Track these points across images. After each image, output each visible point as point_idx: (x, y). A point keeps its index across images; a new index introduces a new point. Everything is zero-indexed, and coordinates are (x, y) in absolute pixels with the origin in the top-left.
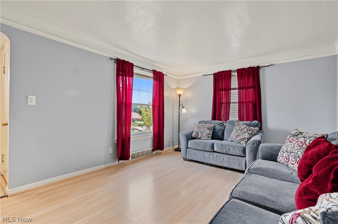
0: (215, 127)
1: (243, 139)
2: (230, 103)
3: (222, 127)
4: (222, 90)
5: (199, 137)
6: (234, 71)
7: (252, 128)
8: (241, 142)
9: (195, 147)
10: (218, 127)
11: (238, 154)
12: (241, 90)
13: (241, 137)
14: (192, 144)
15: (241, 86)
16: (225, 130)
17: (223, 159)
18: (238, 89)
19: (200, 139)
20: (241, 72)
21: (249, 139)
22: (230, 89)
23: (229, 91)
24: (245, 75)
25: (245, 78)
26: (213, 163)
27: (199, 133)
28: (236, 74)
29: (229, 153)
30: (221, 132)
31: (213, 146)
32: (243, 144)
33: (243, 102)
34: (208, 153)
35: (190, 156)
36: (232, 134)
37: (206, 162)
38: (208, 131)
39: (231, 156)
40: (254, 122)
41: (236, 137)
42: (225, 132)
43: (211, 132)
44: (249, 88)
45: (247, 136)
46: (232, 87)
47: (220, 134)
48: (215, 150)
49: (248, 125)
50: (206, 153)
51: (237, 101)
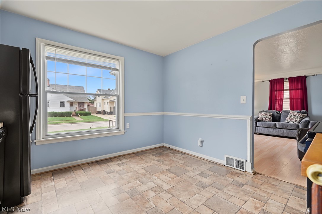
0: (274, 114)
1: (296, 121)
2: (283, 99)
3: (279, 114)
4: (276, 91)
5: (263, 120)
6: (287, 79)
7: (302, 114)
8: (295, 123)
9: (262, 126)
10: (276, 114)
11: (294, 128)
12: (292, 91)
13: (295, 120)
14: (260, 124)
15: (292, 88)
16: (281, 116)
17: (283, 132)
18: (290, 90)
19: (264, 121)
20: (292, 80)
21: (300, 121)
22: (283, 90)
23: (283, 91)
24: (295, 81)
25: (295, 83)
26: (276, 134)
27: (263, 118)
28: (288, 80)
29: (288, 128)
30: (278, 117)
31: (276, 125)
32: (297, 123)
33: (293, 99)
34: (272, 129)
35: (258, 131)
36: (288, 118)
37: (271, 134)
38: (269, 117)
39: (289, 130)
40: (302, 111)
41: (291, 120)
42: (281, 117)
43: (271, 117)
44: (298, 89)
45: (299, 119)
46: (284, 89)
47: (277, 119)
48: (277, 127)
49: (299, 113)
50: (270, 129)
51: (289, 97)
